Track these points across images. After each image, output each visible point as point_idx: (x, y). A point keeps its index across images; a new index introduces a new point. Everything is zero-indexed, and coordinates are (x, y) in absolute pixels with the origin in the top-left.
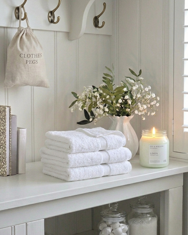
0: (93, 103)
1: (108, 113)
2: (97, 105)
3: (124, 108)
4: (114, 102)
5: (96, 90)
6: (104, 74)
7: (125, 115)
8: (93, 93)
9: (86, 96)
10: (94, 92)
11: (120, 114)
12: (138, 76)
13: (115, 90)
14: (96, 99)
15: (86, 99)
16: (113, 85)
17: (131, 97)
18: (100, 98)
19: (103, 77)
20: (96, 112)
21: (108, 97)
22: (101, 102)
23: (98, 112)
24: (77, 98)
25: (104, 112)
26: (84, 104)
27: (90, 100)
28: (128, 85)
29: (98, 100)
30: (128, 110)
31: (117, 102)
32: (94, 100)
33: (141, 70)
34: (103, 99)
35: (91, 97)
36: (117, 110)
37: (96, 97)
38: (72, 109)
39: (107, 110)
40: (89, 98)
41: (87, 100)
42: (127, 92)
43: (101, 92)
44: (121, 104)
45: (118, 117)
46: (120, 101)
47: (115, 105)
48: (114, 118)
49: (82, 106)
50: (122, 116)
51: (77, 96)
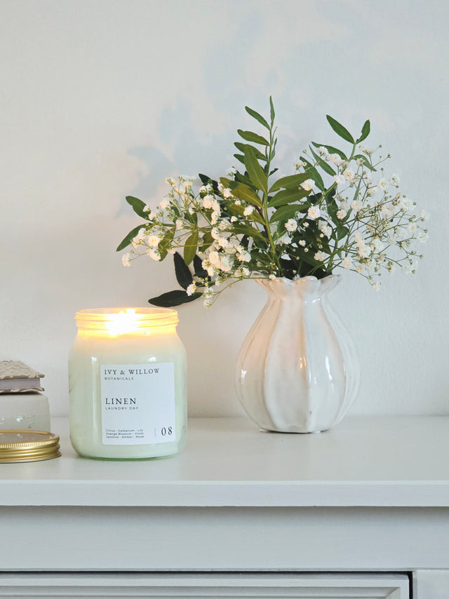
0: (201, 235)
1: (251, 266)
2: (213, 240)
3: (306, 250)
4: (273, 228)
5: (209, 187)
6: (240, 132)
7: (310, 275)
8: (198, 200)
9: (175, 209)
10: (202, 195)
11: (295, 272)
12: (358, 141)
14: (210, 219)
15: (174, 221)
16: (272, 173)
17: (333, 210)
18: (223, 215)
19: (236, 144)
20: (209, 264)
21: (249, 211)
22: (227, 230)
23: (213, 262)
24: (145, 215)
25: (237, 263)
26: (170, 236)
27: (188, 224)
28: (319, 169)
29: (214, 222)
30: (320, 256)
31: (282, 229)
32: (202, 222)
33: (367, 124)
34: (234, 219)
35: (191, 212)
36: (286, 257)
37: (209, 213)
38: (125, 256)
39: (246, 257)
40: (187, 216)
41: (179, 223)
42: (319, 195)
43: (227, 193)
44: (297, 236)
45: (285, 280)
46: (292, 225)
47: (275, 237)
48: (271, 283)
49: (162, 244)
50: (298, 276)
51: (145, 209)
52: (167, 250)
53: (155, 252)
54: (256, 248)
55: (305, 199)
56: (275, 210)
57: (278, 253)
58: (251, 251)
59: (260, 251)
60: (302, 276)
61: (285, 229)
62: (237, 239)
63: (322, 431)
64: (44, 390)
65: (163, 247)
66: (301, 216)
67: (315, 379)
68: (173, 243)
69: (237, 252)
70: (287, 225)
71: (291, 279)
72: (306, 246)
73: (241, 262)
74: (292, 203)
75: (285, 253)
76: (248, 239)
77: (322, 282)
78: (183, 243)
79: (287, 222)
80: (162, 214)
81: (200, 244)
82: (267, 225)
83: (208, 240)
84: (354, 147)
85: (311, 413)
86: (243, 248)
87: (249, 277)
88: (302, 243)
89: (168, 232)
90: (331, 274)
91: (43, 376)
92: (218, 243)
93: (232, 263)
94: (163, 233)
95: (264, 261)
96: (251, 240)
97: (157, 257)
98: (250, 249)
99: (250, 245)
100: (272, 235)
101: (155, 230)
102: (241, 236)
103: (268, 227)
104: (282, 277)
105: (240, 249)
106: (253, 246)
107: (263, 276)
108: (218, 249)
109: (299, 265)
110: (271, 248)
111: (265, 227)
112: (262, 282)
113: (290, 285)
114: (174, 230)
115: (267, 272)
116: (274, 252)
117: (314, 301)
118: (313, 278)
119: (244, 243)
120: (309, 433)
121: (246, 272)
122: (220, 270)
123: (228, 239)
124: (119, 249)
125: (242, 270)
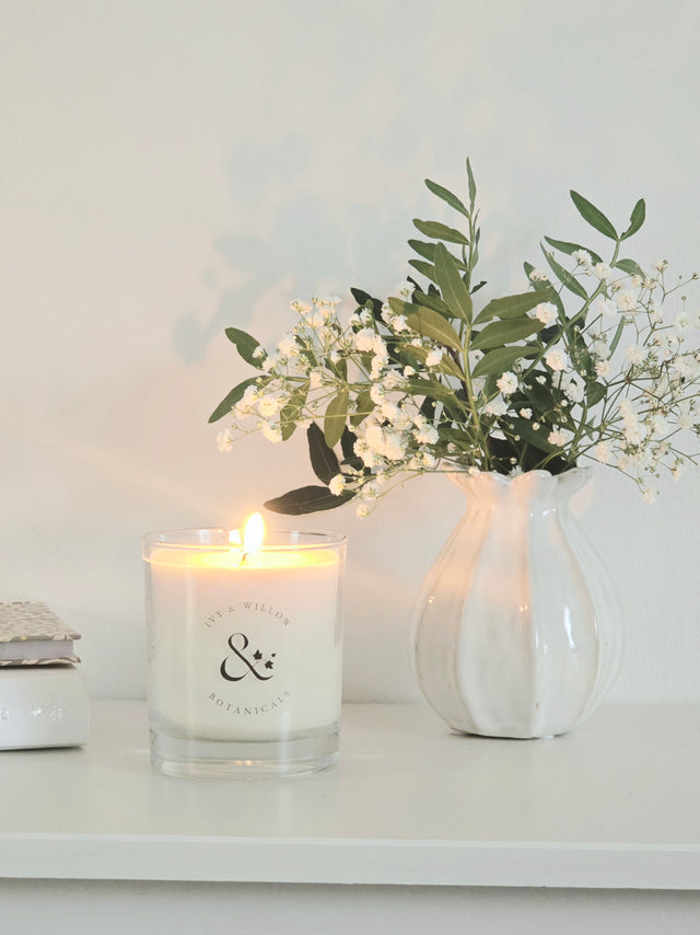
0: (353, 396)
1: (439, 449)
2: (373, 405)
3: (534, 425)
4: (477, 386)
6: (417, 223)
7: (539, 468)
8: (349, 336)
9: (309, 354)
10: (356, 330)
11: (513, 460)
12: (624, 236)
13: (484, 316)
14: (369, 369)
15: (308, 374)
16: (476, 288)
18: (391, 362)
19: (412, 243)
20: (365, 447)
21: (435, 357)
22: (396, 388)
23: (373, 444)
25: (414, 446)
26: (298, 399)
27: (331, 377)
28: (559, 286)
29: (375, 374)
30: (559, 438)
31: (492, 389)
32: (354, 373)
33: (641, 206)
34: (409, 371)
35: (335, 358)
36: (499, 435)
38: (223, 433)
39: (429, 435)
40: (328, 365)
41: (316, 378)
42: (557, 328)
43: (400, 323)
44: (517, 400)
45: (495, 475)
46: (509, 383)
47: (479, 403)
48: (471, 481)
49: (286, 412)
50: (519, 468)
51: (257, 353)
52: (295, 422)
53: (273, 429)
54: (447, 420)
55: (533, 337)
56: (481, 355)
57: (485, 429)
58: (439, 426)
59: (454, 425)
60: (526, 469)
61: (498, 389)
62: (414, 404)
63: (556, 736)
64: (79, 661)
65: (288, 418)
66: (526, 364)
67: (545, 647)
68: (304, 411)
69: (414, 427)
70: (500, 383)
71: (506, 473)
72: (534, 419)
73: (422, 444)
74: (511, 345)
75: (496, 429)
76: (433, 404)
77: (560, 479)
78: (322, 410)
79: (500, 377)
80: (285, 362)
81: (352, 411)
82: (468, 381)
83: (365, 405)
84: (617, 246)
85: (537, 706)
86: (425, 420)
87: (434, 470)
88: (527, 413)
89: (296, 392)
90: (575, 466)
91: (77, 637)
92: (380, 412)
93: (405, 446)
94: (288, 394)
95: (460, 443)
96: (439, 407)
97: (275, 436)
98: (437, 422)
99: (437, 415)
100: (475, 398)
101: (274, 389)
102: (420, 399)
103: (468, 386)
104: (490, 470)
105: (420, 421)
106: (442, 417)
107: (458, 469)
108: (382, 421)
109: (521, 450)
110: (472, 420)
111: (463, 383)
112: (457, 478)
113: (505, 486)
114: (306, 388)
115: (466, 462)
116: (477, 427)
117: (545, 513)
118: (546, 474)
119: (427, 411)
120: (534, 739)
121: (429, 460)
122: (385, 457)
123: (400, 405)
124: (212, 420)
125: (422, 457)
